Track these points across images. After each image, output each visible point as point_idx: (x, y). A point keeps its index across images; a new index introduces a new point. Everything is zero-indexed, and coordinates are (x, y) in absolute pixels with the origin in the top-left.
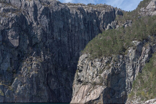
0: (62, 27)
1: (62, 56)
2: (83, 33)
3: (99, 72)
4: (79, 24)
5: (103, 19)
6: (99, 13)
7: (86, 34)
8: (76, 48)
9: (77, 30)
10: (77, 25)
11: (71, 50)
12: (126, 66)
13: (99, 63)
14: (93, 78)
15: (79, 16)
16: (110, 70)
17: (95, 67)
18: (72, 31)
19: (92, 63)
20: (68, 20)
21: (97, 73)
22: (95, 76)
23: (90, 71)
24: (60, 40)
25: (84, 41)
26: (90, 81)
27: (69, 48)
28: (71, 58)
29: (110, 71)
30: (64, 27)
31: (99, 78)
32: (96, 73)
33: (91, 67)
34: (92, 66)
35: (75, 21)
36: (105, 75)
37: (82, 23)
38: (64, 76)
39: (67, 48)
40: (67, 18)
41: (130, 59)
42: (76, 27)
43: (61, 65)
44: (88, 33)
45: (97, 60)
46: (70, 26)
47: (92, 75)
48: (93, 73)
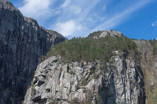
0: (12, 30)
1: (6, 67)
2: (36, 47)
3: (80, 83)
4: (32, 35)
5: (54, 42)
6: (51, 36)
7: (39, 49)
8: (26, 62)
9: (29, 41)
10: (30, 35)
11: (19, 63)
12: (115, 79)
13: (79, 68)
14: (70, 91)
15: (34, 27)
16: (100, 80)
17: (73, 73)
18: (23, 40)
19: (68, 68)
20: (20, 25)
21: (78, 84)
22: (74, 88)
23: (65, 80)
24: (7, 46)
25: (36, 56)
26: (66, 97)
27: (17, 59)
28: (18, 73)
29: (101, 82)
30: (14, 31)
31: (84, 92)
32: (76, 83)
33: (66, 74)
34: (68, 72)
35: (28, 30)
36: (94, 87)
37: (36, 35)
38: (5, 95)
39: (15, 59)
40: (19, 23)
41: (118, 69)
42: (28, 37)
43: (3, 79)
44: (41, 49)
45: (76, 63)
46: (22, 33)
47: (69, 87)
48: (72, 83)
